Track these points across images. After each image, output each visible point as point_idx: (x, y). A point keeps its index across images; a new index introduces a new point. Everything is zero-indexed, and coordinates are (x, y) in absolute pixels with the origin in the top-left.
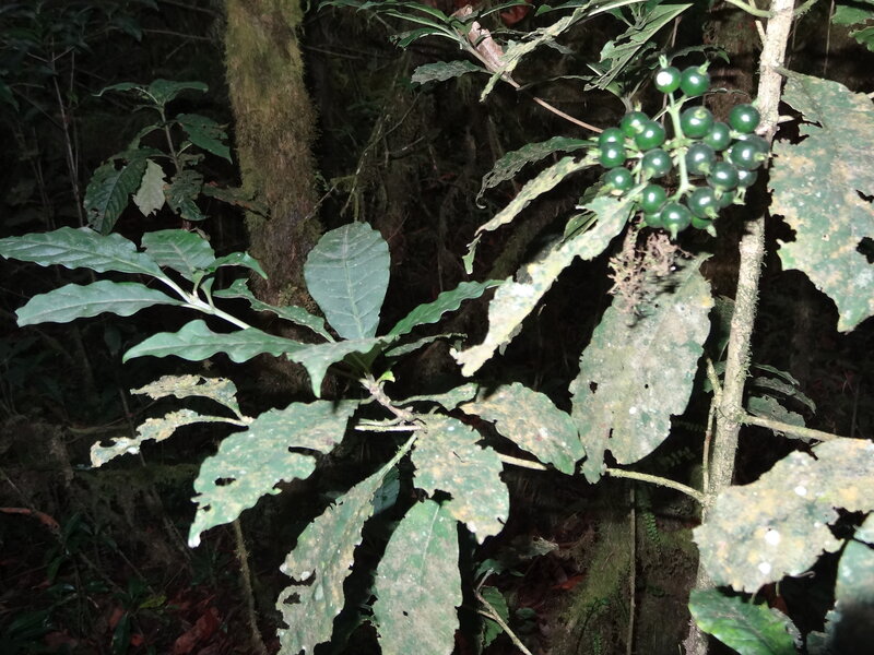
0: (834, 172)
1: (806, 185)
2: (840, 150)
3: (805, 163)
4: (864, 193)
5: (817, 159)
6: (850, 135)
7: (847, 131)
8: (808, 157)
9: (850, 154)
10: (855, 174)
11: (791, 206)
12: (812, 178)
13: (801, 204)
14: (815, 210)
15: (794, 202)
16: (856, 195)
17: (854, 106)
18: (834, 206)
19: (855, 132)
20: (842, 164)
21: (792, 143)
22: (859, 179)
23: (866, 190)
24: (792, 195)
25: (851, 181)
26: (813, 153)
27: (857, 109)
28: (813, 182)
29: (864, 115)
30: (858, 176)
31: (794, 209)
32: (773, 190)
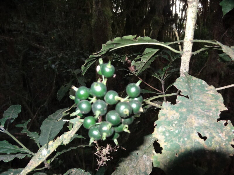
0: (188, 121)
1: (172, 125)
2: (194, 110)
3: (175, 114)
4: (202, 135)
5: (181, 113)
6: (202, 103)
7: (200, 102)
8: (177, 111)
9: (199, 113)
10: (198, 124)
11: (163, 135)
12: (176, 122)
13: (167, 135)
14: (174, 139)
15: (164, 133)
16: (197, 135)
17: (207, 91)
18: (184, 139)
19: (204, 103)
20: (193, 117)
21: (171, 104)
22: (201, 126)
23: (203, 133)
24: (164, 129)
25: (196, 127)
26: (180, 110)
27: (208, 92)
28: (176, 125)
29: (210, 96)
30: (201, 125)
31: (164, 137)
32: (156, 125)
